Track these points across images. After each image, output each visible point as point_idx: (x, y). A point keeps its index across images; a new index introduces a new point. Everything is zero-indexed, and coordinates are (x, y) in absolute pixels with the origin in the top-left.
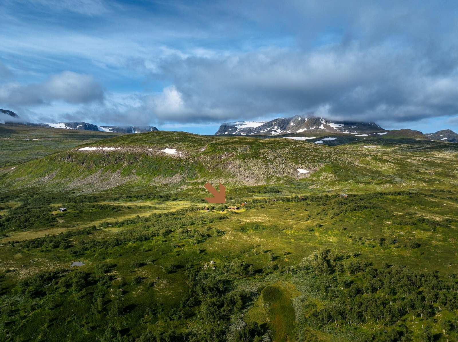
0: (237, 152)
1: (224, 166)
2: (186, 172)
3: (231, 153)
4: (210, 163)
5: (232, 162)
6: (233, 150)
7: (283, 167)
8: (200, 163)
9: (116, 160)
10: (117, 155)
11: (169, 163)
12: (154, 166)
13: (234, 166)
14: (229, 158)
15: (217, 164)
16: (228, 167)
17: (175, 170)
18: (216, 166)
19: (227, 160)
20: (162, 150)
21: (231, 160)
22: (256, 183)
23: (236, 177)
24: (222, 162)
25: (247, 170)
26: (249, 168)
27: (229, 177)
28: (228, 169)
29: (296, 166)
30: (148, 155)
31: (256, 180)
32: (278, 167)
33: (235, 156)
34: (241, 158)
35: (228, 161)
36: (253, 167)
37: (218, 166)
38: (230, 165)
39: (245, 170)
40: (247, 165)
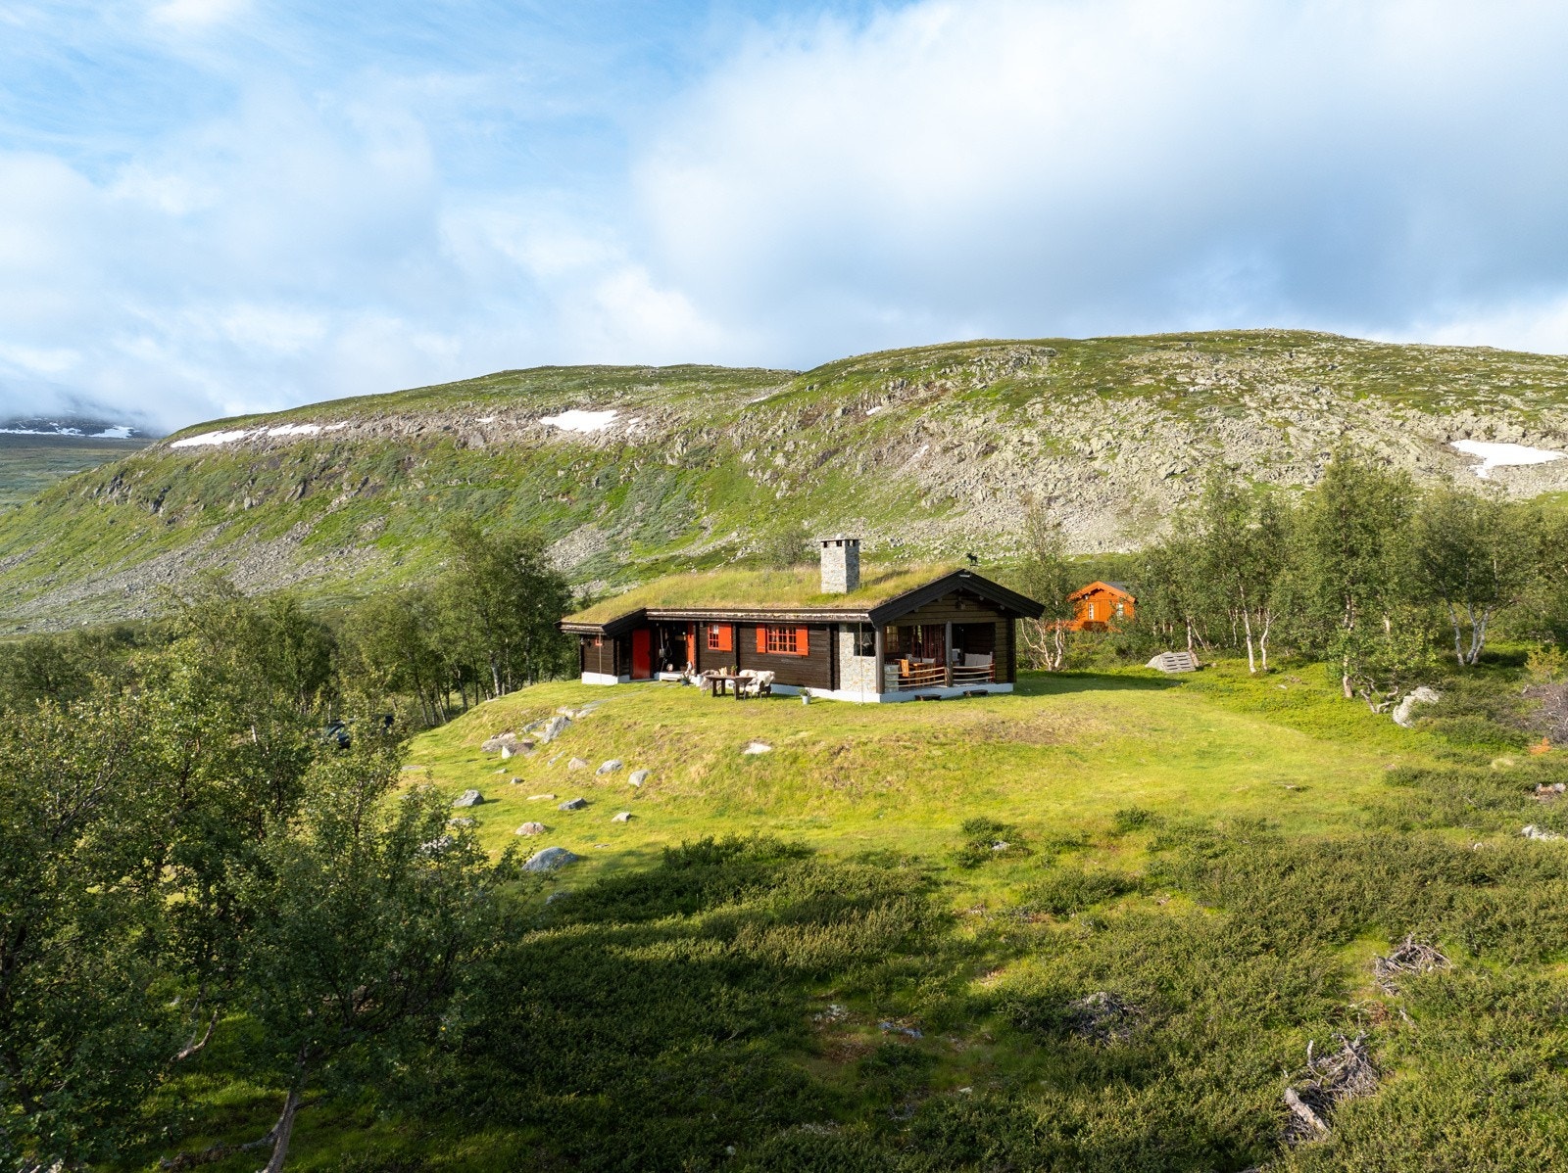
0: (967, 377)
1: (879, 457)
2: (639, 514)
3: (928, 386)
4: (790, 446)
5: (932, 426)
6: (941, 366)
7: (1336, 429)
8: (730, 456)
9: (305, 482)
10: (320, 457)
11: (560, 473)
12: (477, 495)
13: (946, 450)
14: (912, 411)
15: (832, 446)
16: (904, 459)
17: (582, 506)
18: (825, 458)
19: (899, 419)
20: (546, 421)
21: (924, 417)
22: (1128, 535)
23: (958, 508)
24: (862, 433)
25: (1043, 462)
26: (1056, 449)
27: (903, 513)
28: (906, 468)
29: (1432, 426)
30: (465, 444)
31: (1126, 519)
32: (1290, 429)
33: (956, 395)
34: (997, 401)
35: (908, 427)
36: (1085, 439)
37: (835, 461)
38: (915, 448)
39: (1028, 462)
40: (1043, 434)
